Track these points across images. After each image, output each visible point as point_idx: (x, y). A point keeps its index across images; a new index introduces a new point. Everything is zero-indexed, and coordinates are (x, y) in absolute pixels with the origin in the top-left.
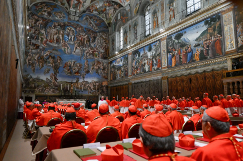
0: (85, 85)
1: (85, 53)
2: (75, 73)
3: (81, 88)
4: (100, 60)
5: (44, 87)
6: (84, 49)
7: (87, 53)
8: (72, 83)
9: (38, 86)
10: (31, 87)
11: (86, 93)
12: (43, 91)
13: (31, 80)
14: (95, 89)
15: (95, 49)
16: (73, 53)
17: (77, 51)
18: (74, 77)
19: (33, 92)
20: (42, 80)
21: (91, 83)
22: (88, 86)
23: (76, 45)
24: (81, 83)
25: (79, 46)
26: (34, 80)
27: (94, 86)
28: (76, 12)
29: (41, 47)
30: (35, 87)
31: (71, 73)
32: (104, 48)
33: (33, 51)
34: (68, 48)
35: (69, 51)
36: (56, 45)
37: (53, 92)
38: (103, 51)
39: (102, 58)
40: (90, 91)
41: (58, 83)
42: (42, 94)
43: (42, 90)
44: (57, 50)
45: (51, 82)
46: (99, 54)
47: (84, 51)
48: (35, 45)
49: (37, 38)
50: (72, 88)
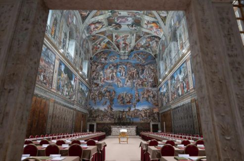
0: (136, 113)
1: (135, 85)
2: (127, 103)
3: (132, 116)
4: (150, 88)
5: (103, 116)
6: (134, 81)
7: (137, 84)
8: (124, 112)
9: (98, 116)
10: (94, 117)
11: (138, 120)
12: (102, 120)
13: (93, 111)
14: (147, 116)
15: (144, 80)
16: (125, 86)
17: (128, 83)
18: (126, 107)
19: (95, 120)
20: (101, 111)
21: (142, 110)
22: (140, 114)
23: (127, 79)
24: (134, 112)
25: (129, 80)
26: (95, 111)
27: (145, 113)
28: (125, 53)
29: (100, 85)
30: (96, 117)
31: (123, 103)
32: (152, 78)
33: (95, 88)
35: (121, 84)
36: (111, 82)
37: (110, 120)
38: (152, 81)
39: (151, 87)
40: (141, 118)
41: (113, 112)
42: (101, 122)
43: (102, 118)
44: (112, 86)
45: (107, 112)
46: (148, 83)
47: (134, 83)
48: (96, 84)
49: (98, 79)
50: (124, 116)
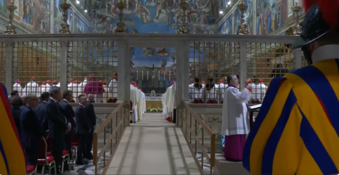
1: (175, 18)
2: (160, 52)
3: (167, 76)
4: (203, 25)
6: (173, 10)
7: (178, 18)
8: (153, 68)
13: (98, 67)
15: (193, 9)
16: (155, 20)
17: (162, 16)
18: (158, 59)
23: (159, 7)
24: (171, 68)
25: (164, 8)
26: (102, 67)
29: (108, 19)
31: (153, 53)
32: (208, 5)
33: (99, 25)
34: (147, 13)
35: (148, 18)
36: (129, 12)
38: (207, 10)
39: (205, 23)
41: (134, 69)
44: (130, 20)
46: (199, 16)
47: (173, 14)
48: (100, 17)
49: (103, 7)
50: (153, 77)
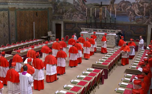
0: (124, 7)
5: (72, 12)
9: (66, 11)
10: (59, 13)
11: (126, 21)
12: (71, 17)
13: (59, 4)
14: (143, 14)
19: (61, 18)
20: (69, 4)
21: (134, 3)
22: (130, 9)
26: (61, 5)
27: (140, 8)
30: (63, 13)
37: (82, 18)
40: (132, 16)
41: (87, 6)
42: (70, 21)
43: (70, 15)
45: (78, 5)
50: (101, 14)
